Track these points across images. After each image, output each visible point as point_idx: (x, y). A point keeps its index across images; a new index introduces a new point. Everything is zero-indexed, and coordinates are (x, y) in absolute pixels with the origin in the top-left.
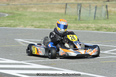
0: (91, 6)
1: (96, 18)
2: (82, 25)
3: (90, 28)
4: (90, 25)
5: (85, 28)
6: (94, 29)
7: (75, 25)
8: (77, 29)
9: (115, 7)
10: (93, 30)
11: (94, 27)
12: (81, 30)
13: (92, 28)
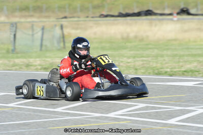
0: (35, 28)
1: (44, 48)
2: (17, 61)
3: (31, 65)
4: (31, 60)
5: (23, 67)
6: (39, 67)
7: (6, 61)
8: (8, 68)
9: (77, 29)
10: (37, 70)
11: (40, 65)
12: (16, 70)
13: (36, 66)
